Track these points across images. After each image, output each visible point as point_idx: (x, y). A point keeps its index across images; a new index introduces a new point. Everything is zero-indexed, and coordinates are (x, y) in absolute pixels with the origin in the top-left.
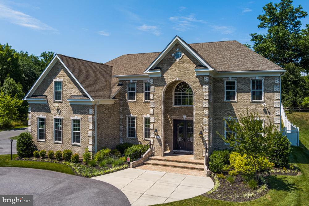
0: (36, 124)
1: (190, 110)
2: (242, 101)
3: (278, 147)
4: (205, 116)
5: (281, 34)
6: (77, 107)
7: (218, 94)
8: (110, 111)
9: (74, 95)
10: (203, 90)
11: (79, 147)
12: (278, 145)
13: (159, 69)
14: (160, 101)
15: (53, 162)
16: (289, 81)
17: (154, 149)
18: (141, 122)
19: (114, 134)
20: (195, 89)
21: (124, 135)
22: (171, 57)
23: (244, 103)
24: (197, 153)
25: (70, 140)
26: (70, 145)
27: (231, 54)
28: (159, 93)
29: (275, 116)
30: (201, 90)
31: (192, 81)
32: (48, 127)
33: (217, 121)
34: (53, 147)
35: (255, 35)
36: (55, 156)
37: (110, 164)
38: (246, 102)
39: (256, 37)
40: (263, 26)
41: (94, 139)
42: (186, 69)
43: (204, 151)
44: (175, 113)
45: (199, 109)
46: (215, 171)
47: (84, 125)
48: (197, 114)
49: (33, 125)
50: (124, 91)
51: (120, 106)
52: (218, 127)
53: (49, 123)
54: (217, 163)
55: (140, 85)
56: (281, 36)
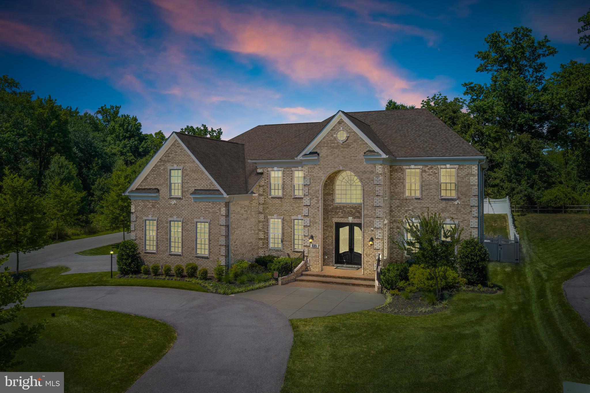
0: (143, 229)
1: (358, 210)
2: (428, 197)
3: (472, 259)
4: (377, 217)
5: (511, 85)
6: (204, 205)
7: (397, 188)
8: (246, 211)
9: (199, 188)
10: (375, 183)
11: (206, 260)
12: (472, 255)
13: (316, 155)
14: (318, 197)
15: (172, 279)
16: (522, 163)
17: (309, 262)
18: (289, 226)
19: (252, 243)
20: (364, 182)
21: (265, 245)
22: (333, 139)
23: (431, 200)
24: (367, 266)
25: (194, 250)
26: (193, 257)
27: (416, 131)
28: (315, 187)
29: (471, 217)
30: (371, 183)
31: (361, 171)
32: (161, 233)
33: (395, 224)
34: (168, 260)
35: (470, 84)
36: (173, 272)
37: (251, 281)
38: (434, 198)
39: (472, 89)
40: (485, 68)
41: (227, 248)
42: (352, 155)
43: (375, 264)
44: (338, 213)
45: (369, 208)
46: (389, 287)
47: (214, 229)
48: (367, 214)
49: (137, 230)
50: (265, 183)
51: (259, 203)
52: (396, 232)
53: (163, 228)
54: (390, 277)
55: (288, 174)
56: (512, 89)
